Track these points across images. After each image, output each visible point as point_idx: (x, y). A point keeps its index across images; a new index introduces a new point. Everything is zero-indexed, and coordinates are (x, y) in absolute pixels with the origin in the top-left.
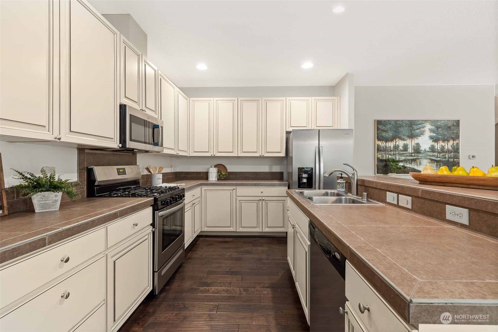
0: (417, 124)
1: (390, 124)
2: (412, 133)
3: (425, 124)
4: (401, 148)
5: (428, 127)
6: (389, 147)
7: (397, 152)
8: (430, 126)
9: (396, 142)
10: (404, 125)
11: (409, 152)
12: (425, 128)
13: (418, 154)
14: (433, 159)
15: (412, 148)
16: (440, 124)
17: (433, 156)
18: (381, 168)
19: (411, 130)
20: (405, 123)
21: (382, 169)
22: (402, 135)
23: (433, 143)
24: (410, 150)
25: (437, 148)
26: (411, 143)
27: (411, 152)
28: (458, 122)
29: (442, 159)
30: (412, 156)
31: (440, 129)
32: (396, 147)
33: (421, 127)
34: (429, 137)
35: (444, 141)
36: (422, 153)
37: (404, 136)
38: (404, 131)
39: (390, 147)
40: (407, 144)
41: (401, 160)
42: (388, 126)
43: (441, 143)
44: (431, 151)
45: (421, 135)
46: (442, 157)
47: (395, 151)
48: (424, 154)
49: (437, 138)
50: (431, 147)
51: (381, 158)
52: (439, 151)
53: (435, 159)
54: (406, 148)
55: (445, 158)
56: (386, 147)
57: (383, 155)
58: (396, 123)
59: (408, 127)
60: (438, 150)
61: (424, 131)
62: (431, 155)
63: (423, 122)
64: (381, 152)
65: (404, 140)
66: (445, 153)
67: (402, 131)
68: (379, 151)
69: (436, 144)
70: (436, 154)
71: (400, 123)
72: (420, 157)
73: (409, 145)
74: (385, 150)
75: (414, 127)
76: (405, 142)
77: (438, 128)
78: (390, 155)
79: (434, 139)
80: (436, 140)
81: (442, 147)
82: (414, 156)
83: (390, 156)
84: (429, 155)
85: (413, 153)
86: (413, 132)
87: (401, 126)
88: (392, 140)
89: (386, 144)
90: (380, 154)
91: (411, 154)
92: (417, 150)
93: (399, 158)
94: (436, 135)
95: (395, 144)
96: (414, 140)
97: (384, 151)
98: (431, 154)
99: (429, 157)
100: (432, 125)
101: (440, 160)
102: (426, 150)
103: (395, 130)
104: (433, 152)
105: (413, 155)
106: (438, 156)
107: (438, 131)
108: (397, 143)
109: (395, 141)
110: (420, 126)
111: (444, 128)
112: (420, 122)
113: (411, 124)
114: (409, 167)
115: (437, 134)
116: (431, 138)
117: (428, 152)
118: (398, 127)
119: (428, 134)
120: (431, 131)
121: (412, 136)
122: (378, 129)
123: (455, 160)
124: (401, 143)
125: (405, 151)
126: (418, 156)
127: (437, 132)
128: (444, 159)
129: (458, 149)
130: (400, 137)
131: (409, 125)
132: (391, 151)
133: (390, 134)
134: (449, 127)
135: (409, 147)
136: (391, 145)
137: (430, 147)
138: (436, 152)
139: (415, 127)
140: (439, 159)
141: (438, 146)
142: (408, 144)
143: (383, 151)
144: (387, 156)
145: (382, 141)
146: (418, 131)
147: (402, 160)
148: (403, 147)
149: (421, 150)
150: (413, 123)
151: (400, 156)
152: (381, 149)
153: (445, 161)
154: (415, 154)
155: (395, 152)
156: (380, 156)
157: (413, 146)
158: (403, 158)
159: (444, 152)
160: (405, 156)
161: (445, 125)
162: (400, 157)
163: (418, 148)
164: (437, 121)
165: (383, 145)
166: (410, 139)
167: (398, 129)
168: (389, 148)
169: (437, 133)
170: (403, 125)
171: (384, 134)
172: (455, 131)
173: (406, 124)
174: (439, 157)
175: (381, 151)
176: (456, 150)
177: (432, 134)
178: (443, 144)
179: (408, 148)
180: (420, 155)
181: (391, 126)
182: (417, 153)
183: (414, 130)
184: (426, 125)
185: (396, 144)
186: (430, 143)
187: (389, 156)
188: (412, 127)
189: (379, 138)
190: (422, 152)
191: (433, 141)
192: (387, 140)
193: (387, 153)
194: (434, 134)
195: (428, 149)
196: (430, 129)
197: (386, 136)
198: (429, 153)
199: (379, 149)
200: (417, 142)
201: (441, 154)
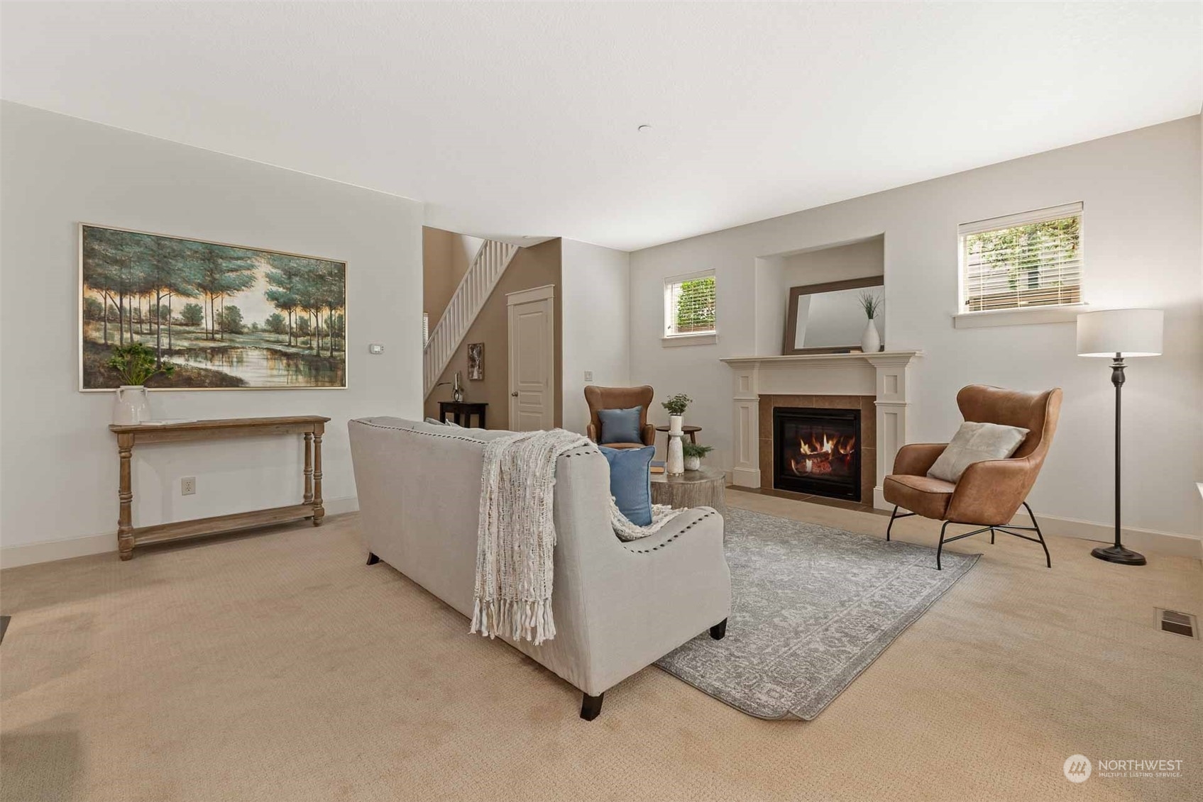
0: (231, 258)
1: (138, 243)
2: (215, 279)
3: (253, 259)
4: (177, 315)
5: (263, 268)
6: (135, 309)
7: (162, 327)
8: (270, 267)
9: (159, 299)
10: (189, 253)
11: (203, 329)
12: (254, 271)
13: (234, 335)
14: (278, 349)
15: (214, 319)
16: (295, 266)
17: (278, 342)
18: (102, 370)
19: (212, 271)
20: (191, 249)
21: (106, 374)
22: (179, 280)
23: (278, 311)
24: (208, 323)
25: (288, 323)
26: (211, 308)
27: (210, 327)
28: (342, 267)
29: (300, 350)
30: (213, 339)
31: (298, 279)
32: (159, 314)
33: (240, 267)
34: (266, 293)
35: (306, 307)
36: (247, 333)
37: (188, 282)
38: (189, 269)
39: (138, 310)
40: (197, 305)
41: (177, 348)
42: (131, 250)
43: (300, 313)
44: (272, 330)
45: (243, 287)
46: (303, 346)
47: (158, 324)
48: (253, 337)
49: (288, 299)
50: (271, 319)
51: (103, 341)
52: (295, 330)
53: (282, 350)
54: (193, 316)
55: (311, 348)
56: (121, 308)
57: (108, 331)
58: (159, 244)
59: (202, 259)
60: (291, 328)
61: (252, 278)
62: (272, 339)
63: (249, 254)
64: (103, 323)
65: (186, 294)
66: (309, 337)
67: (179, 269)
68: (93, 320)
69: (285, 314)
70: (286, 338)
71: (176, 246)
72: (239, 343)
73: (203, 310)
74: (120, 317)
75: (221, 264)
76: (192, 301)
77: (290, 274)
78: (137, 333)
79: (282, 300)
80: (287, 305)
81: (301, 322)
82: (222, 340)
83: (137, 338)
84: (268, 339)
85: (217, 332)
86: (217, 276)
87: (176, 254)
88: (144, 291)
89: (121, 300)
90: (98, 330)
91: (212, 333)
92: (230, 324)
93: (170, 344)
94: (284, 290)
95: (154, 301)
96: (220, 297)
97: (114, 321)
98: (273, 337)
99: (265, 345)
100: (275, 267)
102: (259, 326)
103: (155, 263)
104: (278, 333)
105: (218, 336)
106: (292, 344)
107: (291, 282)
108: (165, 302)
109: (155, 295)
110: (239, 262)
111: (306, 277)
112: (240, 254)
113: (211, 253)
114: (206, 370)
115: (289, 289)
116: (272, 297)
117: (264, 331)
118: (165, 257)
119: (262, 286)
120: (271, 279)
121: (213, 287)
122: (89, 253)
123: (335, 354)
124: (177, 304)
125: (193, 325)
126: (231, 340)
127: (289, 284)
128: (307, 352)
129: (342, 329)
130: (175, 284)
131: (206, 255)
132: (141, 322)
133: (138, 273)
134: (322, 277)
135: (203, 314)
136: (140, 304)
137: (268, 320)
138: (287, 333)
139: (224, 264)
140: (293, 350)
141: (291, 318)
142: (201, 308)
143: (110, 321)
144: (127, 335)
145: (108, 290)
146: (233, 275)
147: (181, 348)
148: (183, 314)
149: (244, 326)
150: (217, 251)
151: (172, 338)
152: (103, 314)
153: (309, 355)
154: (224, 336)
155: (155, 327)
156: (97, 335)
157: (218, 315)
158: (186, 344)
159: (308, 335)
160: (190, 339)
161: (310, 271)
162: (172, 342)
163: (234, 321)
164: (290, 257)
165: (109, 301)
166: (206, 295)
167: (167, 263)
168: (133, 314)
169: (288, 286)
170: (183, 254)
171: (114, 270)
172: (334, 288)
173: (196, 252)
174: (293, 347)
175: (100, 319)
176: (337, 331)
177: (275, 288)
178: (305, 315)
179: (202, 317)
180: (240, 338)
181: (142, 249)
182: (230, 333)
183: (222, 272)
184: (257, 264)
185: (161, 304)
186: (271, 309)
187: (134, 335)
188: (213, 263)
189: (91, 280)
190: (246, 330)
191: (277, 306)
192: (124, 289)
193: (126, 326)
194: (281, 290)
195: (262, 324)
196: (267, 276)
197: (122, 278)
198: (266, 335)
199: (92, 314)
200: (229, 305)
201: (300, 339)
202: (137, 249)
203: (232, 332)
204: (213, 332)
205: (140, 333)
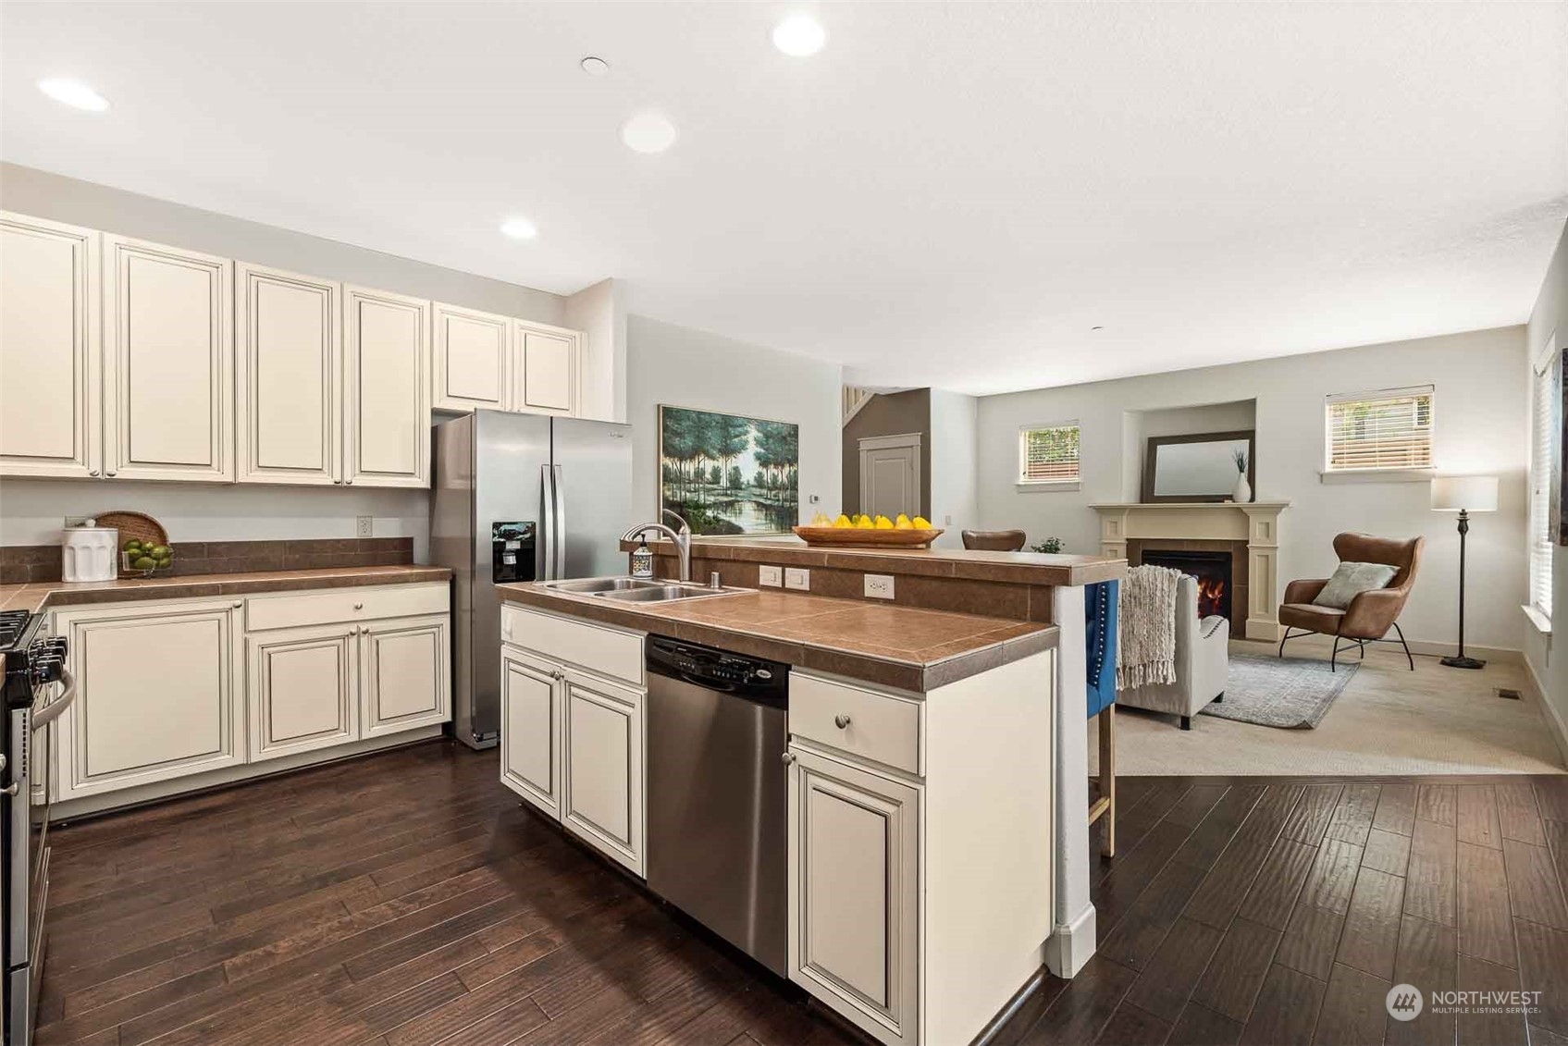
0: (736, 426)
1: (688, 418)
2: (727, 444)
3: (748, 426)
4: (708, 476)
5: (753, 433)
6: (687, 472)
7: (701, 486)
8: (756, 432)
9: (699, 463)
10: (714, 424)
11: (721, 486)
12: (748, 435)
13: (737, 490)
15: (727, 478)
16: (770, 429)
17: (761, 495)
19: (726, 438)
20: (715, 420)
22: (710, 446)
23: (761, 469)
24: (724, 482)
25: (766, 479)
26: (725, 464)
27: (725, 485)
28: (796, 428)
30: (726, 495)
31: (771, 441)
32: (699, 474)
33: (741, 432)
34: (755, 454)
35: (776, 466)
36: (744, 489)
37: (713, 448)
38: (714, 437)
39: (689, 473)
40: (718, 467)
42: (686, 424)
43: (772, 470)
44: (757, 485)
45: (742, 450)
46: (774, 498)
47: (698, 483)
48: (747, 492)
49: (766, 458)
50: (757, 476)
51: (671, 499)
52: (769, 485)
55: (778, 500)
56: (680, 472)
57: (674, 490)
58: (698, 418)
59: (720, 429)
60: (768, 483)
61: (746, 442)
62: (758, 493)
63: (745, 422)
64: (671, 484)
65: (713, 458)
66: (778, 491)
67: (709, 438)
68: (667, 481)
69: (764, 471)
70: (764, 491)
71: (708, 419)
72: (740, 497)
73: (721, 471)
74: (679, 479)
75: (730, 431)
76: (716, 463)
77: (767, 436)
79: (763, 460)
80: (765, 463)
81: (773, 478)
82: (731, 495)
84: (755, 493)
85: (729, 488)
86: (728, 442)
87: (708, 426)
88: (692, 458)
89: (680, 464)
90: (669, 490)
92: (735, 483)
93: (705, 499)
95: (697, 466)
96: (730, 459)
97: (677, 482)
98: (757, 491)
99: (754, 499)
100: (759, 431)
101: (771, 505)
102: (750, 483)
103: (697, 433)
104: (761, 488)
105: (729, 492)
106: (768, 497)
107: (768, 444)
108: (701, 465)
109: (697, 461)
110: (740, 429)
111: (776, 438)
112: (740, 422)
113: (725, 422)
115: (767, 450)
116: (758, 457)
117: (753, 486)
118: (702, 429)
119: (752, 448)
120: (758, 442)
121: (728, 451)
122: (665, 428)
123: (792, 504)
124: (708, 465)
125: (716, 483)
126: (736, 495)
127: (766, 445)
129: (796, 483)
130: (707, 450)
131: (723, 425)
132: (690, 482)
133: (689, 442)
134: (784, 438)
135: (721, 474)
136: (689, 467)
137: (755, 477)
138: (765, 488)
139: (732, 431)
140: (769, 502)
141: (768, 475)
142: (720, 469)
143: (675, 482)
144: (683, 493)
145: (674, 457)
146: (736, 440)
148: (711, 474)
149: (743, 483)
150: (729, 421)
151: (706, 495)
152: (671, 476)
154: (732, 491)
155: (697, 485)
156: (668, 493)
157: (729, 474)
158: (712, 499)
159: (777, 488)
160: (714, 495)
161: (778, 433)
162: (706, 497)
163: (737, 478)
164: (767, 422)
165: (675, 467)
166: (723, 458)
167: (704, 433)
168: (686, 476)
169: (766, 447)
170: (710, 425)
171: (677, 441)
172: (792, 447)
173: (718, 423)
174: (769, 499)
175: (671, 481)
176: (793, 484)
177: (759, 450)
178: (775, 471)
180: (741, 493)
181: (690, 423)
183: (731, 439)
184: (749, 429)
185: (700, 467)
186: (756, 468)
187: (687, 493)
188: (726, 430)
189: (669, 450)
190: (744, 486)
191: (760, 465)
192: (682, 456)
193: (682, 486)
194: (762, 450)
195: (752, 482)
196: (755, 439)
197: (680, 446)
198: (754, 489)
199: (668, 477)
200: (735, 465)
201: (773, 492)
202: (688, 423)
203: (736, 488)
204: (727, 489)
205: (689, 491)
